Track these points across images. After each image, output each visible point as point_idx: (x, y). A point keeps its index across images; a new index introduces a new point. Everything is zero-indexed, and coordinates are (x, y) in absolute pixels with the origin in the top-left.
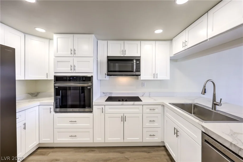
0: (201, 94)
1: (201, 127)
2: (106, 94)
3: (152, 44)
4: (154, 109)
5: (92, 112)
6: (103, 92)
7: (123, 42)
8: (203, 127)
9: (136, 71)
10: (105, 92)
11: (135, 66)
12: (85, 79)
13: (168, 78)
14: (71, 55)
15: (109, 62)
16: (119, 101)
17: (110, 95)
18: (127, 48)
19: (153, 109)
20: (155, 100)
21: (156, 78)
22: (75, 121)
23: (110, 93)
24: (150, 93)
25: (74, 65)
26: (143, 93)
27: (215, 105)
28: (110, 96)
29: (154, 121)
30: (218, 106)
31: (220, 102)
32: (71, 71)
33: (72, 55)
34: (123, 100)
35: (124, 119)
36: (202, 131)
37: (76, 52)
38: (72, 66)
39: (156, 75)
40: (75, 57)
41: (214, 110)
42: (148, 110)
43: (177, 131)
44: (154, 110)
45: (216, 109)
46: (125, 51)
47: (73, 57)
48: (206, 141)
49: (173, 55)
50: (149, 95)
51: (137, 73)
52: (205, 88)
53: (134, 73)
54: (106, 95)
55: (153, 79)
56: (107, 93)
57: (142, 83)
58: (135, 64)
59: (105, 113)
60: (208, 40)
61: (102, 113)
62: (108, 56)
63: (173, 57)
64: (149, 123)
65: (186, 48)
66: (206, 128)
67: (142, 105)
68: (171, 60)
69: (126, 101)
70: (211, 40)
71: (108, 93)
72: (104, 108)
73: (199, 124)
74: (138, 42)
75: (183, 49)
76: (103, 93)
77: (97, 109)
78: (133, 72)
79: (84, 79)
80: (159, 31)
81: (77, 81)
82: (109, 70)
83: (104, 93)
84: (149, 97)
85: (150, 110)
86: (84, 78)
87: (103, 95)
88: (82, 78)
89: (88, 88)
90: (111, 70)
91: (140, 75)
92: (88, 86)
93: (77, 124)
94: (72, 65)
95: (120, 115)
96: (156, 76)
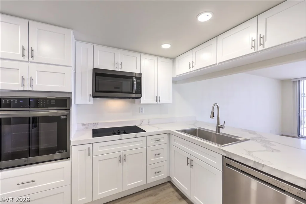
0: (210, 118)
1: (222, 151)
2: (88, 126)
3: (154, 60)
4: (160, 139)
5: (69, 157)
6: (83, 123)
7: (117, 50)
8: (224, 151)
9: (136, 93)
10: (85, 123)
11: (135, 86)
12: (54, 103)
13: (170, 102)
14: (22, 59)
15: (96, 77)
16: (114, 134)
17: (95, 126)
18: (123, 60)
19: (158, 139)
20: (159, 129)
21: (158, 101)
22: (30, 180)
23: (95, 124)
24: (149, 120)
25: (31, 77)
26: (141, 120)
27: (219, 127)
28: (94, 128)
29: (159, 154)
30: (222, 129)
31: (224, 125)
32: (21, 89)
33: (24, 58)
34: (120, 132)
35: (122, 159)
36: (223, 156)
37: (35, 53)
38: (24, 79)
39: (158, 98)
40: (31, 62)
41: (218, 133)
42: (153, 142)
43: (191, 161)
44: (160, 141)
45: (220, 131)
46: (120, 63)
47: (28, 62)
48: (228, 165)
49: (176, 76)
50: (149, 123)
51: (137, 95)
52: (213, 111)
53: (133, 95)
54: (87, 128)
55: (155, 102)
56: (89, 124)
57: (140, 108)
58: (135, 83)
59: (94, 155)
60: (217, 65)
61: (89, 156)
62: (94, 68)
63: (176, 78)
64: (154, 158)
65: (193, 70)
66: (228, 152)
67: (146, 137)
68: (173, 81)
69: (124, 133)
70: (220, 64)
71: (91, 124)
72: (91, 149)
73: (220, 149)
74: (138, 55)
75: (190, 70)
76: (81, 125)
77: (79, 151)
78: (132, 93)
79: (52, 103)
80: (166, 46)
81: (38, 107)
82: (96, 90)
83: (83, 125)
84: (148, 125)
85: (156, 141)
86: (52, 101)
87: (83, 127)
88: (48, 101)
89: (62, 117)
90: (100, 89)
91: (140, 98)
92: (61, 115)
93: (35, 185)
94: (26, 77)
95: (117, 155)
96: (158, 100)
